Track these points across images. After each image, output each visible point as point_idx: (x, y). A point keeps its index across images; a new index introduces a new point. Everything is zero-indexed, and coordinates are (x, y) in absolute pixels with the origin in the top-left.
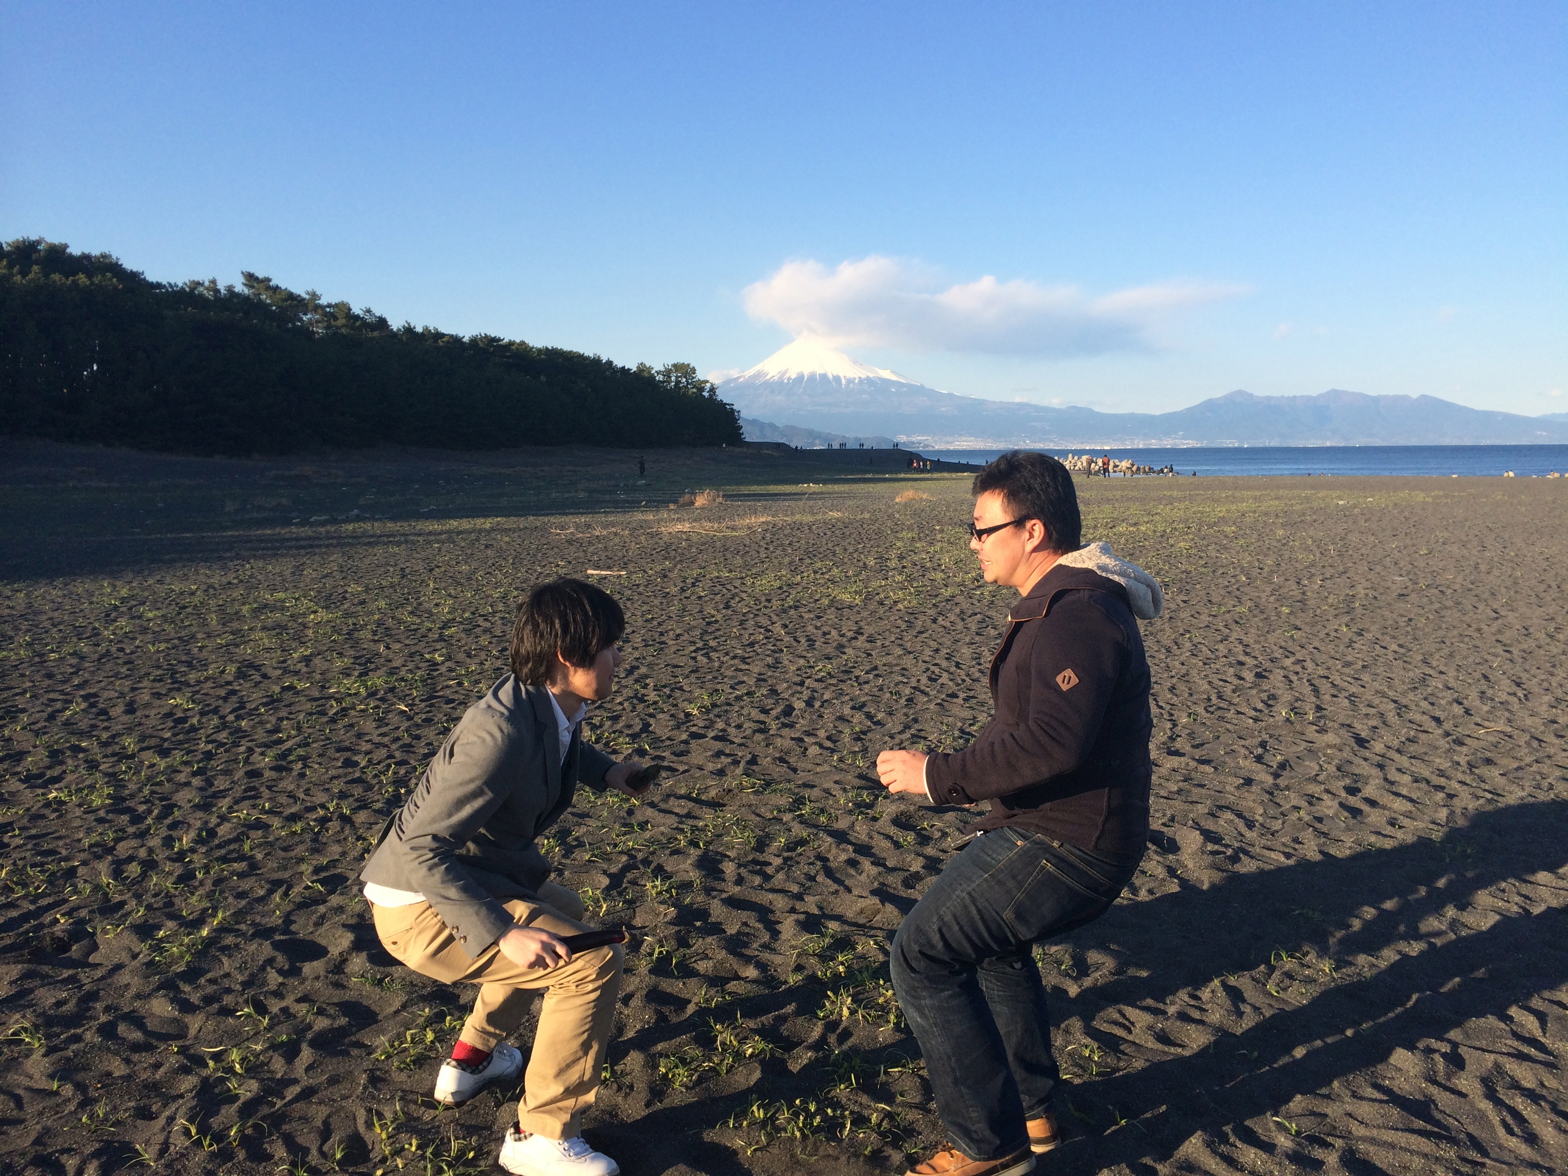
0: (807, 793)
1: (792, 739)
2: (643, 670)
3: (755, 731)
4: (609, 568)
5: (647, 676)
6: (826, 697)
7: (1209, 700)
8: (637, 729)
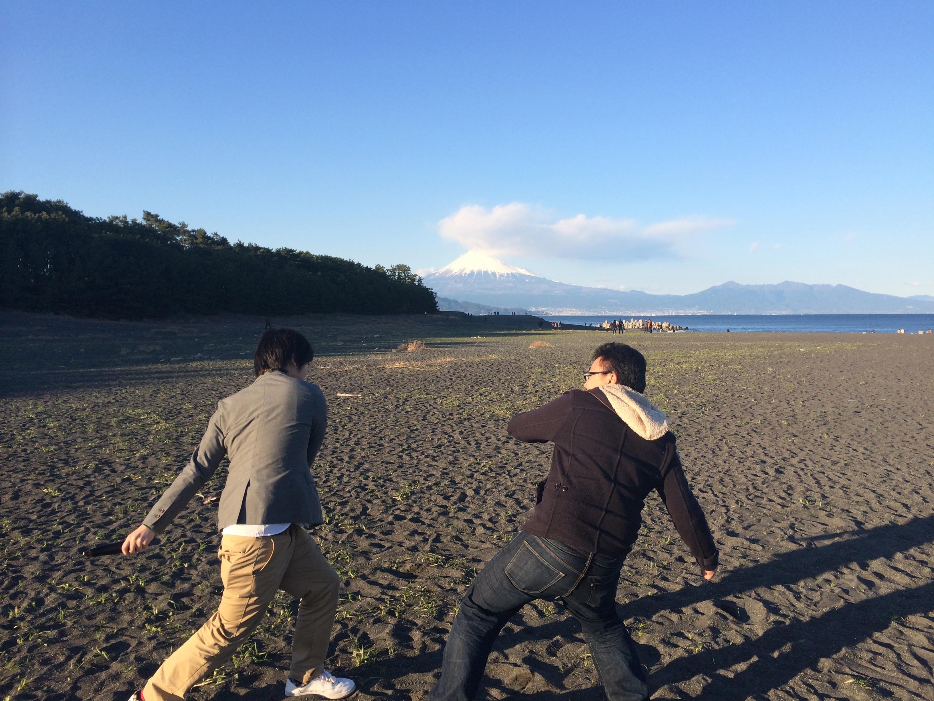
0: (475, 566)
1: (465, 521)
2: (367, 466)
3: (440, 514)
4: (351, 392)
5: (368, 470)
6: (489, 486)
7: (748, 490)
8: (358, 512)
